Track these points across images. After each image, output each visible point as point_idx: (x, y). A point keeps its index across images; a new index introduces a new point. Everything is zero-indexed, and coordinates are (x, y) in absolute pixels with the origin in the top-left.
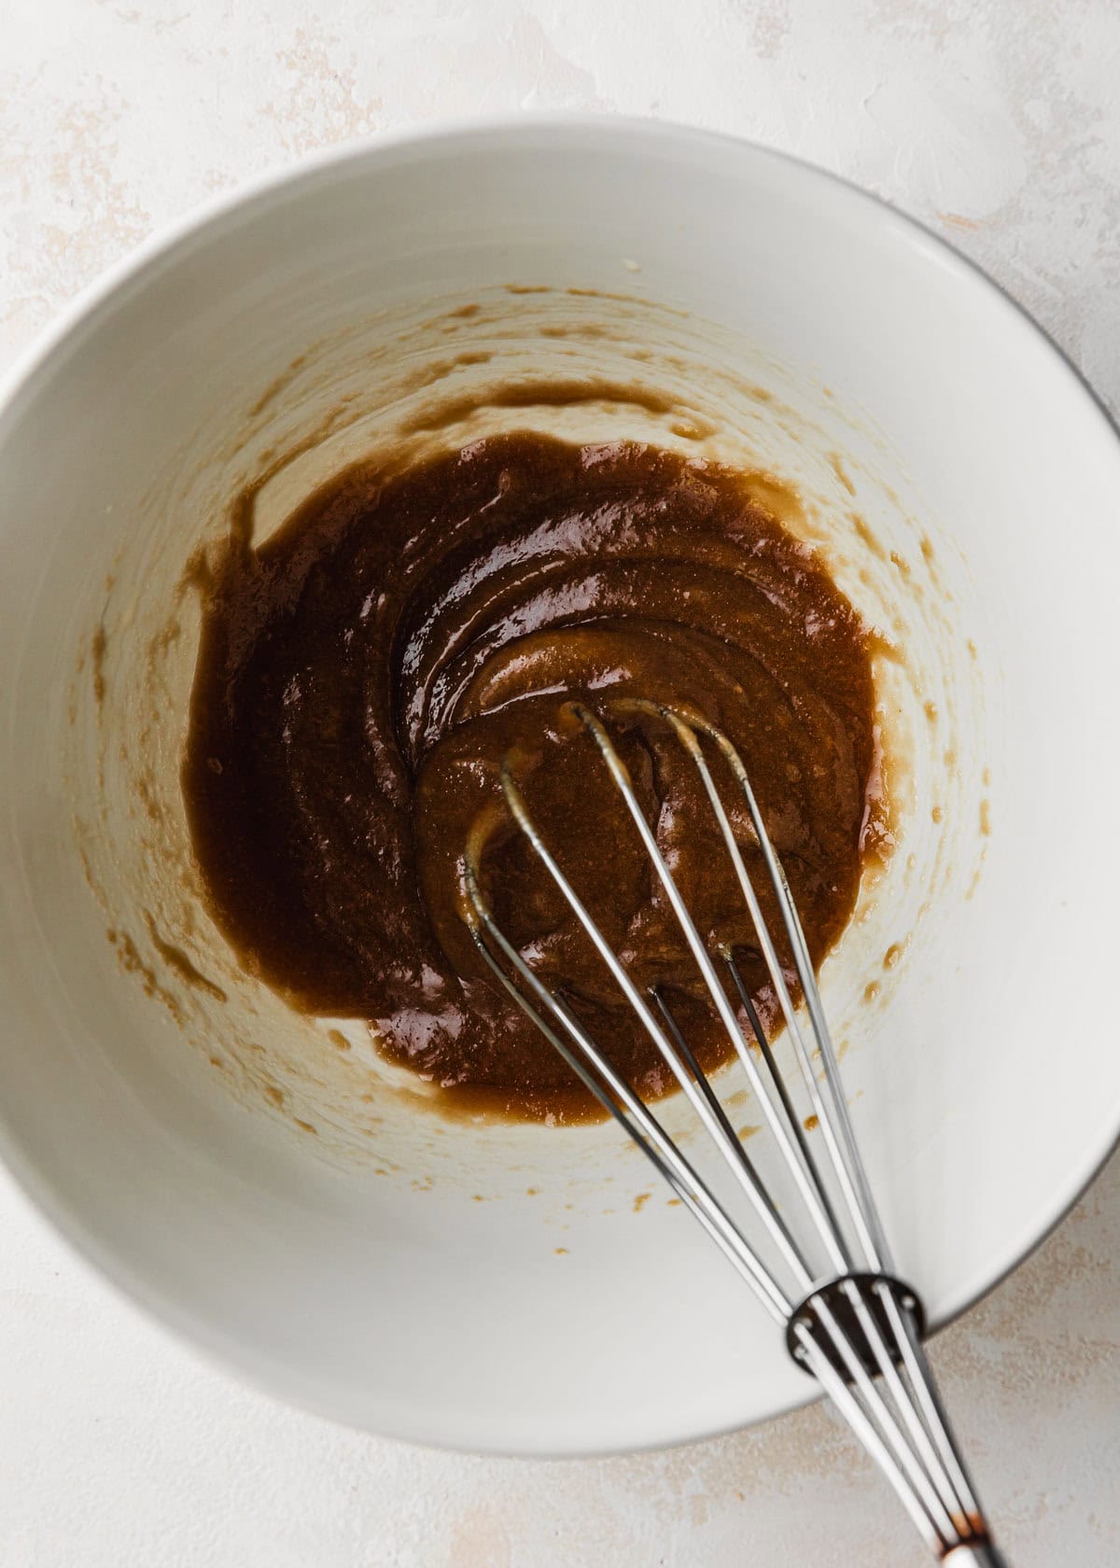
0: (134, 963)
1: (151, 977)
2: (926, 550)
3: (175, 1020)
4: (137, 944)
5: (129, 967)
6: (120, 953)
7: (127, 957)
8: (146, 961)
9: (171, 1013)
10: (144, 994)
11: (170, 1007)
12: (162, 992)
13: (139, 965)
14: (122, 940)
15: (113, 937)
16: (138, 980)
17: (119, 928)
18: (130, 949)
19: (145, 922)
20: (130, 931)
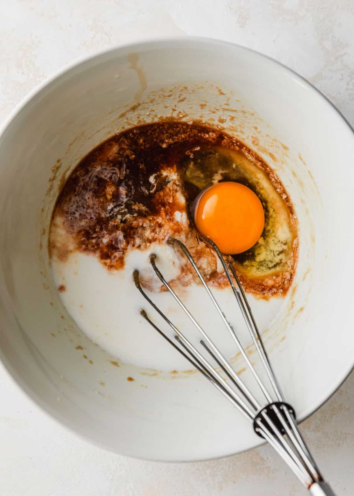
0: (54, 172)
1: (54, 178)
2: (301, 309)
3: (47, 193)
4: (60, 169)
5: (53, 171)
6: (55, 166)
7: (55, 169)
8: (57, 174)
9: (48, 190)
10: (48, 179)
11: (49, 189)
12: (52, 184)
13: (55, 173)
14: (58, 165)
15: (58, 161)
16: (51, 175)
17: (61, 161)
18: (58, 168)
19: (67, 167)
20: (63, 165)
